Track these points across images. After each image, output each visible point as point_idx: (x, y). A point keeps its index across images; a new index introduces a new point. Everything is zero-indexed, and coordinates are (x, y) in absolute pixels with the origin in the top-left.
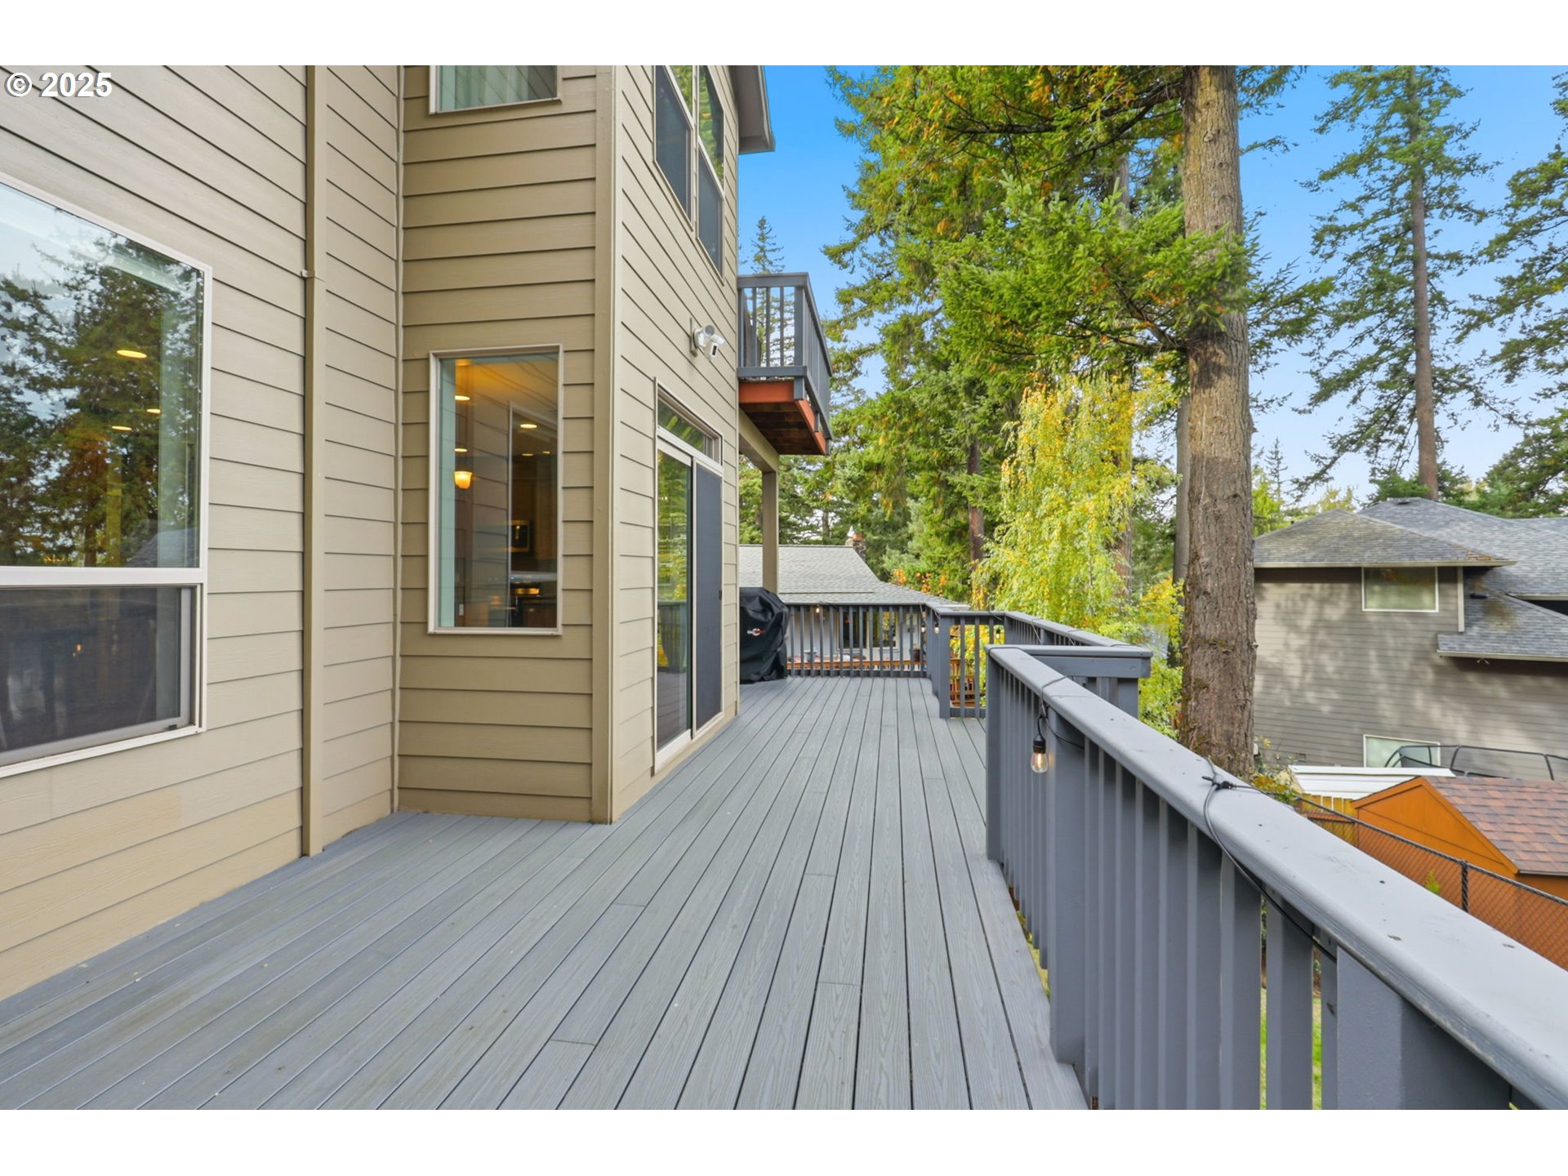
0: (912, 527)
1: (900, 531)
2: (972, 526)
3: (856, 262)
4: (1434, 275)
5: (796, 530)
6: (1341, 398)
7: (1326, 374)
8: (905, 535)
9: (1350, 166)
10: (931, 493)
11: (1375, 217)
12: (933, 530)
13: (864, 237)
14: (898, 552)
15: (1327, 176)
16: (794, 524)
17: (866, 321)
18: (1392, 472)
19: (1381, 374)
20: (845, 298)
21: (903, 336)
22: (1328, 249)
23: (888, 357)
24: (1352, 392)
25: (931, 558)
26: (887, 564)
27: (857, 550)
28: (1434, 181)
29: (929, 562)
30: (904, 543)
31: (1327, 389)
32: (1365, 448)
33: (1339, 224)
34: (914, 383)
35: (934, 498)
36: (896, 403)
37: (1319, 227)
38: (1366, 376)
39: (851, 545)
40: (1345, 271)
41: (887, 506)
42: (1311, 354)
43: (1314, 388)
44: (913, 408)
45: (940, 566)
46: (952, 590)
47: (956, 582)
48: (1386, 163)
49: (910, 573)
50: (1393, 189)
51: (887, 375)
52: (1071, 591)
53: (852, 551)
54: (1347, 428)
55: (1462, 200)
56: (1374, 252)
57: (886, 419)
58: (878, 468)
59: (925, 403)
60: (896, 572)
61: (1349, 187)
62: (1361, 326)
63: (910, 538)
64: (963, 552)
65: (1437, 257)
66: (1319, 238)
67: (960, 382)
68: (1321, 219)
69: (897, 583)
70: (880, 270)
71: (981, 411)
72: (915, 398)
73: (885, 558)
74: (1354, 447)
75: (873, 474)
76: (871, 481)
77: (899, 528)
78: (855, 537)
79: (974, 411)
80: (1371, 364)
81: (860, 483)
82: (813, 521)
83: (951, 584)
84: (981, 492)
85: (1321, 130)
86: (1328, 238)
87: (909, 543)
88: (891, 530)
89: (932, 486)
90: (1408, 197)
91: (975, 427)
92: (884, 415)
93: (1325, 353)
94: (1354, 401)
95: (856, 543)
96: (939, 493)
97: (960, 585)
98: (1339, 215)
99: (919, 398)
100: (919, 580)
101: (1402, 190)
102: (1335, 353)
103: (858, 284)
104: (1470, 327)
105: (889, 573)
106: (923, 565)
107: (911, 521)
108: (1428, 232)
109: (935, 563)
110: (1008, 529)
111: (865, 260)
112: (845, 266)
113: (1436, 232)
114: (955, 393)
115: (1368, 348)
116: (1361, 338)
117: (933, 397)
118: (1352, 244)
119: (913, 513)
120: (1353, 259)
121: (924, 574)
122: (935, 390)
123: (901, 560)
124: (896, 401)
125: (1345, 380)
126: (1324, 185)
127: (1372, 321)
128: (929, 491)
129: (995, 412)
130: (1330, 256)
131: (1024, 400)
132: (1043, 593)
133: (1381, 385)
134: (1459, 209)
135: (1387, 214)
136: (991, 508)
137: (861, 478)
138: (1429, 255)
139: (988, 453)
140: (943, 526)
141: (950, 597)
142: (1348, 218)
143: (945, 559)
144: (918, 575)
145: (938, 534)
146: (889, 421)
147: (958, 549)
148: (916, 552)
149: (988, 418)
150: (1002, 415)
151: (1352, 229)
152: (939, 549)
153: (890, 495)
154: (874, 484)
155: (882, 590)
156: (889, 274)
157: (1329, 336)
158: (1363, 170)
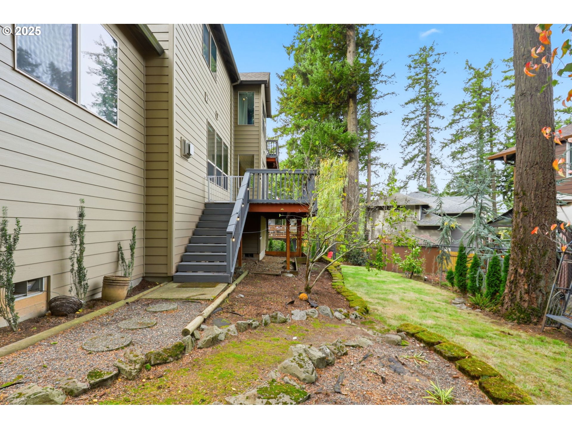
3: (278, 120)
4: (432, 133)
6: (410, 165)
7: (406, 159)
9: (413, 101)
11: (418, 116)
13: (281, 113)
15: (407, 104)
17: (281, 138)
18: (422, 186)
19: (420, 159)
20: (275, 131)
21: (292, 144)
22: (407, 124)
23: (288, 149)
24: (413, 163)
28: (432, 107)
31: (406, 163)
32: (416, 179)
33: (409, 117)
34: (295, 156)
37: (404, 118)
38: (416, 159)
40: (411, 130)
42: (402, 153)
43: (402, 162)
44: (294, 163)
48: (420, 102)
50: (422, 109)
51: (288, 154)
54: (411, 174)
55: (439, 113)
56: (418, 125)
61: (412, 107)
62: (414, 146)
65: (433, 128)
66: (403, 121)
68: (405, 115)
70: (285, 124)
72: (295, 161)
74: (413, 178)
80: (417, 156)
85: (406, 90)
86: (406, 121)
90: (426, 111)
92: (287, 165)
93: (406, 152)
94: (413, 166)
98: (409, 115)
99: (296, 161)
101: (425, 109)
102: (409, 153)
103: (279, 127)
104: (443, 147)
108: (430, 121)
111: (281, 120)
112: (275, 121)
113: (433, 121)
115: (416, 152)
116: (415, 149)
118: (412, 123)
120: (413, 127)
124: (290, 161)
125: (411, 160)
126: (406, 106)
127: (417, 144)
130: (407, 126)
133: (420, 162)
134: (438, 115)
135: (421, 115)
138: (430, 128)
142: (411, 116)
151: (412, 119)
156: (288, 125)
157: (406, 148)
158: (416, 103)
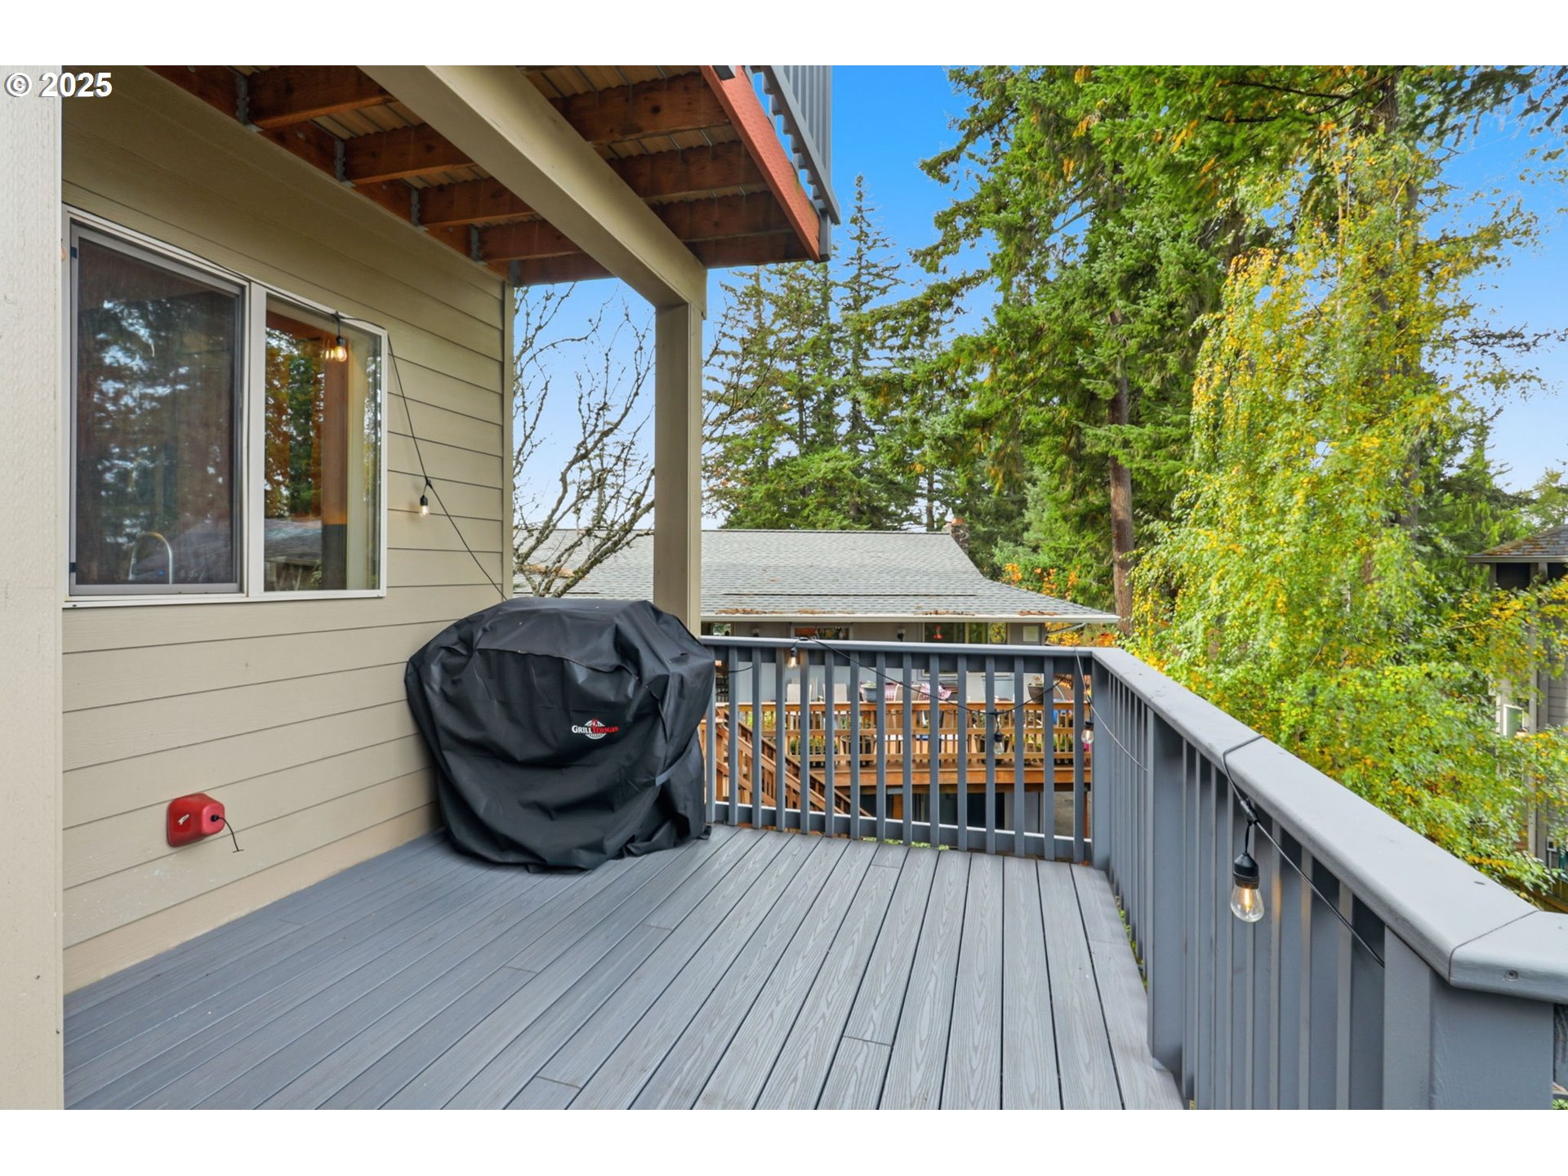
0: (1029, 516)
1: (1014, 522)
2: (1114, 506)
5: (896, 520)
8: (1020, 526)
10: (1058, 464)
12: (1059, 513)
13: (970, 138)
14: (1012, 544)
16: (894, 514)
25: (1055, 549)
26: (998, 557)
27: (957, 538)
29: (1052, 554)
30: (1018, 534)
35: (1061, 472)
36: (1009, 327)
39: (949, 531)
41: (995, 477)
45: (1068, 559)
46: (1084, 591)
47: (1089, 581)
49: (1026, 569)
52: (1325, 601)
53: (949, 540)
57: (996, 349)
58: (984, 423)
59: (1054, 315)
60: (1008, 567)
63: (1026, 528)
64: (1099, 541)
67: (1113, 272)
69: (1009, 582)
71: (1147, 312)
73: (996, 551)
75: (976, 432)
76: (973, 440)
77: (1013, 518)
78: (954, 521)
79: (1136, 314)
81: (958, 445)
82: (914, 510)
83: (1083, 582)
84: (1139, 448)
87: (1025, 535)
88: (1003, 520)
89: (1058, 455)
91: (1133, 344)
95: (956, 528)
96: (1068, 463)
97: (1095, 584)
100: (1037, 579)
105: (1000, 568)
106: (1043, 559)
107: (1027, 509)
109: (1061, 556)
110: (1198, 496)
114: (1103, 294)
117: (1067, 306)
119: (1029, 500)
121: (1044, 569)
122: (1069, 295)
123: (1015, 553)
128: (1054, 462)
129: (1170, 315)
131: (1232, 277)
132: (1274, 603)
136: (1158, 470)
137: (959, 438)
139: (1153, 383)
140: (1072, 507)
141: (1080, 599)
143: (1075, 550)
144: (1039, 571)
145: (1065, 518)
146: (998, 354)
147: (1091, 537)
148: (1033, 544)
149: (1158, 322)
150: (1182, 318)
152: (1066, 537)
153: (1001, 463)
154: (977, 445)
155: (988, 593)
